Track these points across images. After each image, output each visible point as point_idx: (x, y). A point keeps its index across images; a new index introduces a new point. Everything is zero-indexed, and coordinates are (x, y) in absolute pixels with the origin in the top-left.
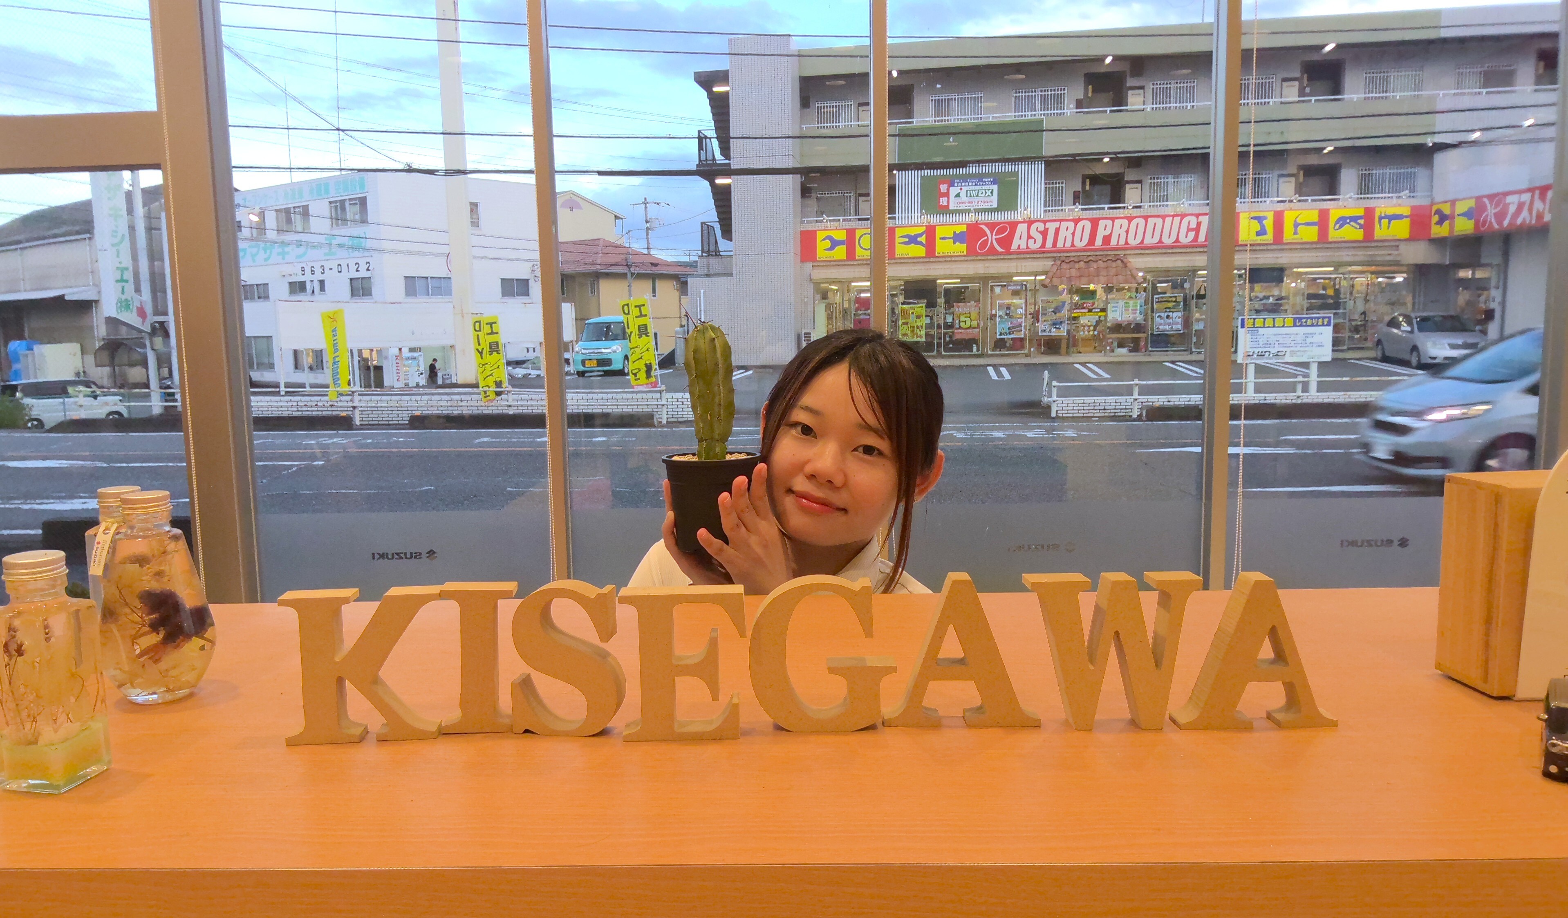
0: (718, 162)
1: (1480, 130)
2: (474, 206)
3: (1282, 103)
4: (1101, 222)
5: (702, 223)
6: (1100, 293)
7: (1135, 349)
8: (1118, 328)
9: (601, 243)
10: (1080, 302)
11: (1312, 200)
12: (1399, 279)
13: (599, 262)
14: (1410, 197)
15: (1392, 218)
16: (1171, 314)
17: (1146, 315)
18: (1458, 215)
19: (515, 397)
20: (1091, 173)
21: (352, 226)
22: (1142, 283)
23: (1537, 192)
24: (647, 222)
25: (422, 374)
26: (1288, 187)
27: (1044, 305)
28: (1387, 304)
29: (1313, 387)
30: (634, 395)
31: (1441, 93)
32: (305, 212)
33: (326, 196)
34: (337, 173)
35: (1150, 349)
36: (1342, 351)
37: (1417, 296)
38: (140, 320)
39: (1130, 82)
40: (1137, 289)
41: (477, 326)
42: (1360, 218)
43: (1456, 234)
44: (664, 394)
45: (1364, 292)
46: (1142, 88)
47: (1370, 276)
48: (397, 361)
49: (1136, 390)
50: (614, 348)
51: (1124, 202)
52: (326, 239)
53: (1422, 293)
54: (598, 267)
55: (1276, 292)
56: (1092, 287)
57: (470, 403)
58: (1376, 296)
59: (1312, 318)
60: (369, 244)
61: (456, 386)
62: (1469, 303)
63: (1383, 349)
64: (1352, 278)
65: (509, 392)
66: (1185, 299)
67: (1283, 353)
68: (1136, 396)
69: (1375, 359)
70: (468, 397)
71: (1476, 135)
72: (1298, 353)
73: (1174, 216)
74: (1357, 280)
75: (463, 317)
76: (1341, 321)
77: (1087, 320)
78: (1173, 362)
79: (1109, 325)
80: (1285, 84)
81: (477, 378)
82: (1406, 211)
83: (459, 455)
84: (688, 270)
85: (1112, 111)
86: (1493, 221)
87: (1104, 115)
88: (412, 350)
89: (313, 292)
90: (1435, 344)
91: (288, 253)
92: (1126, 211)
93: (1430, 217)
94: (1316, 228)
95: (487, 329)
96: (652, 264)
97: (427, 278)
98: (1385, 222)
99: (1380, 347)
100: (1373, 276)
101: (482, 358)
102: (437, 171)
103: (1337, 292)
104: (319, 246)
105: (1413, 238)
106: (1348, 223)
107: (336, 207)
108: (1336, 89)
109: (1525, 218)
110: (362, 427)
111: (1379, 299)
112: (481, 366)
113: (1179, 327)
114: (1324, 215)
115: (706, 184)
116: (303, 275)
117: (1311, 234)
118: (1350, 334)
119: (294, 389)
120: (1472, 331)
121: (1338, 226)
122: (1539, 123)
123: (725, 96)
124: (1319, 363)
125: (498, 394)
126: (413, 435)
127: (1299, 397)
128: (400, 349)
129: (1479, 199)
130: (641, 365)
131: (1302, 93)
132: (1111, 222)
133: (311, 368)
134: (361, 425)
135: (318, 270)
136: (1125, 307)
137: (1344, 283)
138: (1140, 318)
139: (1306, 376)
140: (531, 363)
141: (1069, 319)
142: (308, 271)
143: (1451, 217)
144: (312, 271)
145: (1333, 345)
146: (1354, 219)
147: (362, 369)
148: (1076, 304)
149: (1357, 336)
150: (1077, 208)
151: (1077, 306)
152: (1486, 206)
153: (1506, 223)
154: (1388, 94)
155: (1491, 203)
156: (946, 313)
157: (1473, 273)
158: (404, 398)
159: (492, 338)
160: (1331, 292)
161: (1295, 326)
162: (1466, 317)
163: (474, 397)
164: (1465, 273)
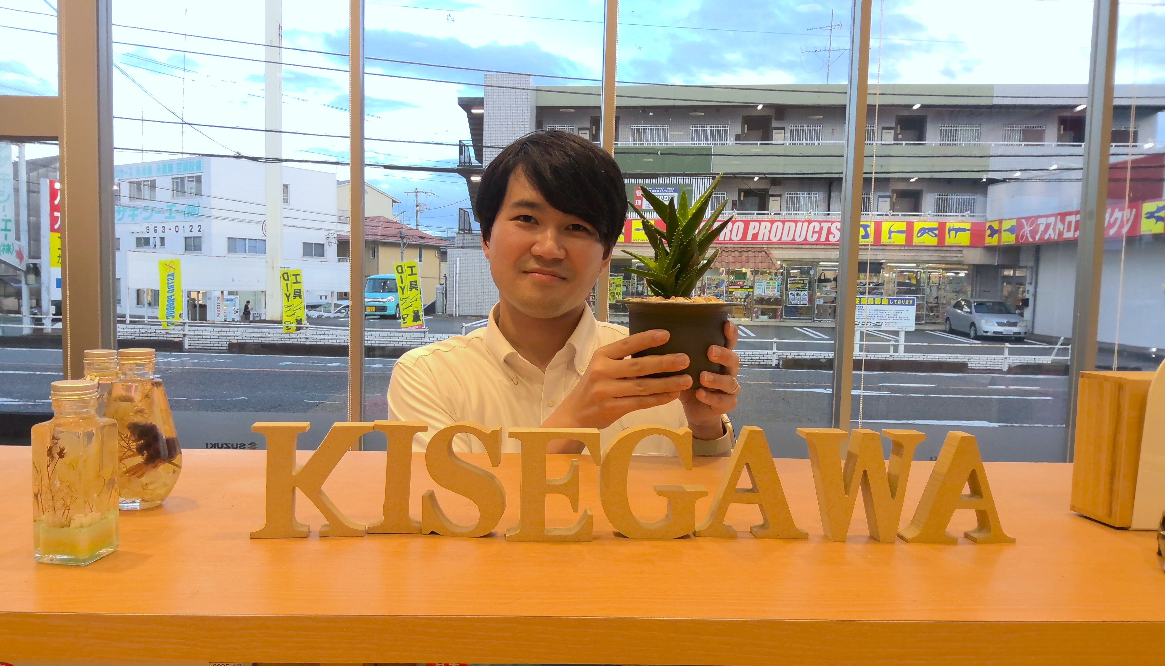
0: (473, 164)
1: (1020, 170)
2: (286, 186)
3: (882, 144)
4: (751, 223)
5: (460, 209)
6: (749, 274)
7: (774, 317)
8: (761, 301)
9: (382, 219)
10: (735, 280)
11: (902, 215)
12: (962, 274)
13: (379, 233)
14: (970, 216)
15: (958, 230)
16: (799, 292)
17: (782, 292)
18: (1005, 231)
19: (312, 332)
20: (747, 187)
21: (189, 197)
22: (780, 269)
23: (1059, 217)
24: (417, 206)
25: (237, 312)
26: (885, 205)
27: (709, 282)
28: (953, 292)
29: (901, 349)
30: (404, 334)
31: (993, 143)
32: (153, 185)
33: (169, 174)
34: (179, 156)
35: (784, 317)
36: (922, 324)
37: (974, 285)
38: (18, 260)
39: (775, 124)
40: (776, 273)
41: (285, 276)
42: (935, 229)
43: (1002, 244)
44: (427, 334)
45: (938, 282)
46: (783, 128)
47: (941, 271)
48: (218, 302)
49: (775, 346)
50: (389, 298)
51: (768, 211)
52: (168, 206)
53: (978, 284)
54: (379, 237)
55: (875, 280)
56: (744, 270)
57: (276, 335)
58: (946, 286)
59: (901, 299)
60: (202, 211)
61: (265, 321)
62: (1010, 293)
63: (950, 325)
64: (929, 272)
65: (307, 328)
66: (810, 283)
67: (881, 324)
68: (775, 350)
69: (944, 331)
70: (274, 331)
71: (1018, 174)
72: (891, 324)
73: (803, 222)
74: (932, 274)
75: (274, 269)
76: (921, 302)
77: (739, 293)
78: (801, 327)
79: (755, 298)
80: (884, 131)
81: (282, 317)
82: (968, 226)
83: (268, 374)
84: (447, 243)
85: (761, 144)
86: (1029, 235)
87: (757, 147)
88: (230, 293)
89: (155, 246)
90: (987, 322)
91: (137, 215)
92: (769, 216)
93: (985, 231)
94: (905, 235)
95: (293, 279)
96: (420, 237)
97: (245, 239)
98: (953, 233)
99: (948, 322)
100: (944, 272)
101: (288, 301)
102: (260, 158)
103: (918, 281)
104: (162, 211)
105: (972, 245)
106: (927, 233)
107: (177, 183)
108: (921, 137)
109: (1052, 235)
110: (190, 350)
111: (948, 288)
112: (286, 306)
113: (806, 302)
114: (910, 226)
115: (464, 180)
116: (148, 232)
117: (900, 239)
118: (927, 313)
119: (137, 320)
120: (1013, 314)
121: (919, 235)
122: (1060, 168)
123: (481, 117)
124: (906, 332)
125: (298, 329)
126: (230, 358)
127: (891, 356)
128: (222, 292)
129: (1019, 220)
130: (410, 312)
131: (896, 138)
132: (758, 224)
133: (150, 304)
134: (189, 349)
135: (160, 229)
136: (767, 285)
137: (923, 276)
138: (777, 294)
139: (897, 341)
140: (323, 307)
141: (726, 293)
142: (152, 230)
143: (999, 231)
144: (155, 230)
145: (916, 320)
146: (931, 230)
147: (190, 307)
148: (732, 282)
149: (931, 314)
150: (734, 212)
151: (732, 284)
152: (1023, 224)
153: (1037, 237)
154: (956, 142)
155: (1027, 223)
156: (638, 284)
157: (1014, 273)
158: (224, 329)
159: (297, 286)
160: (914, 282)
161: (889, 304)
162: (1008, 303)
163: (279, 331)
164: (1009, 273)
